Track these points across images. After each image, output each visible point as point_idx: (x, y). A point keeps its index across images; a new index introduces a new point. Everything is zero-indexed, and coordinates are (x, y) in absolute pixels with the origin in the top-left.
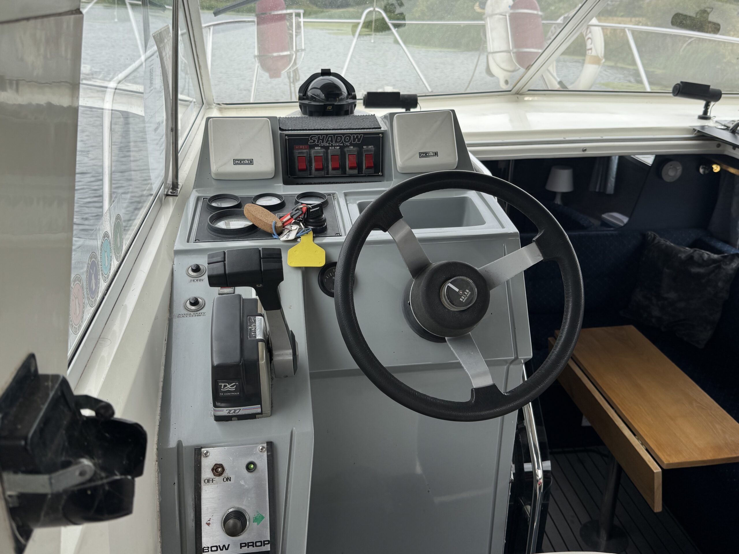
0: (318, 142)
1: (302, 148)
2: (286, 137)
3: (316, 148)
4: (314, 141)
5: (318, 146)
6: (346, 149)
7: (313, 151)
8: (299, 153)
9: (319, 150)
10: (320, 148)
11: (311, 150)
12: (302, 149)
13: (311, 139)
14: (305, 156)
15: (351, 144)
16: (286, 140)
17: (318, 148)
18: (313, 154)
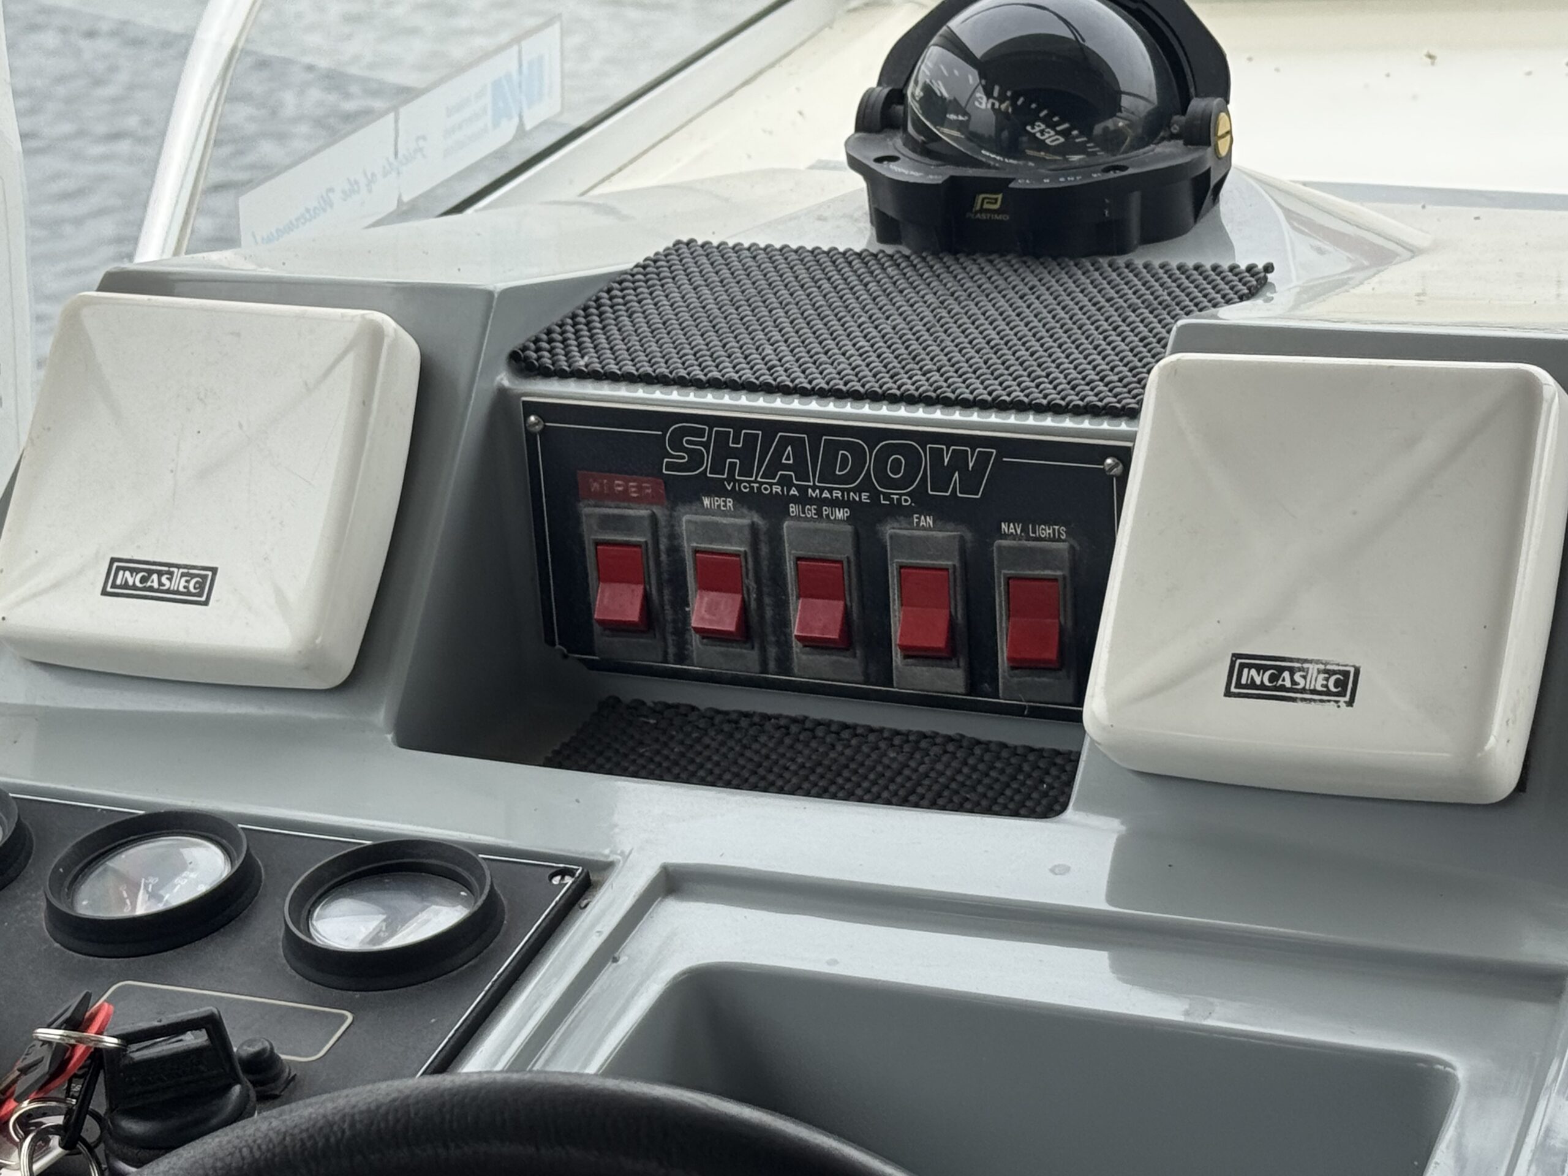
0: (717, 468)
1: (626, 491)
2: (532, 418)
3: (706, 502)
4: (696, 459)
5: (717, 489)
6: (890, 530)
7: (687, 518)
8: (606, 522)
9: (725, 514)
10: (730, 503)
11: (681, 509)
12: (624, 498)
13: (677, 445)
14: (637, 545)
15: (923, 503)
16: (531, 436)
17: (720, 501)
18: (689, 540)
